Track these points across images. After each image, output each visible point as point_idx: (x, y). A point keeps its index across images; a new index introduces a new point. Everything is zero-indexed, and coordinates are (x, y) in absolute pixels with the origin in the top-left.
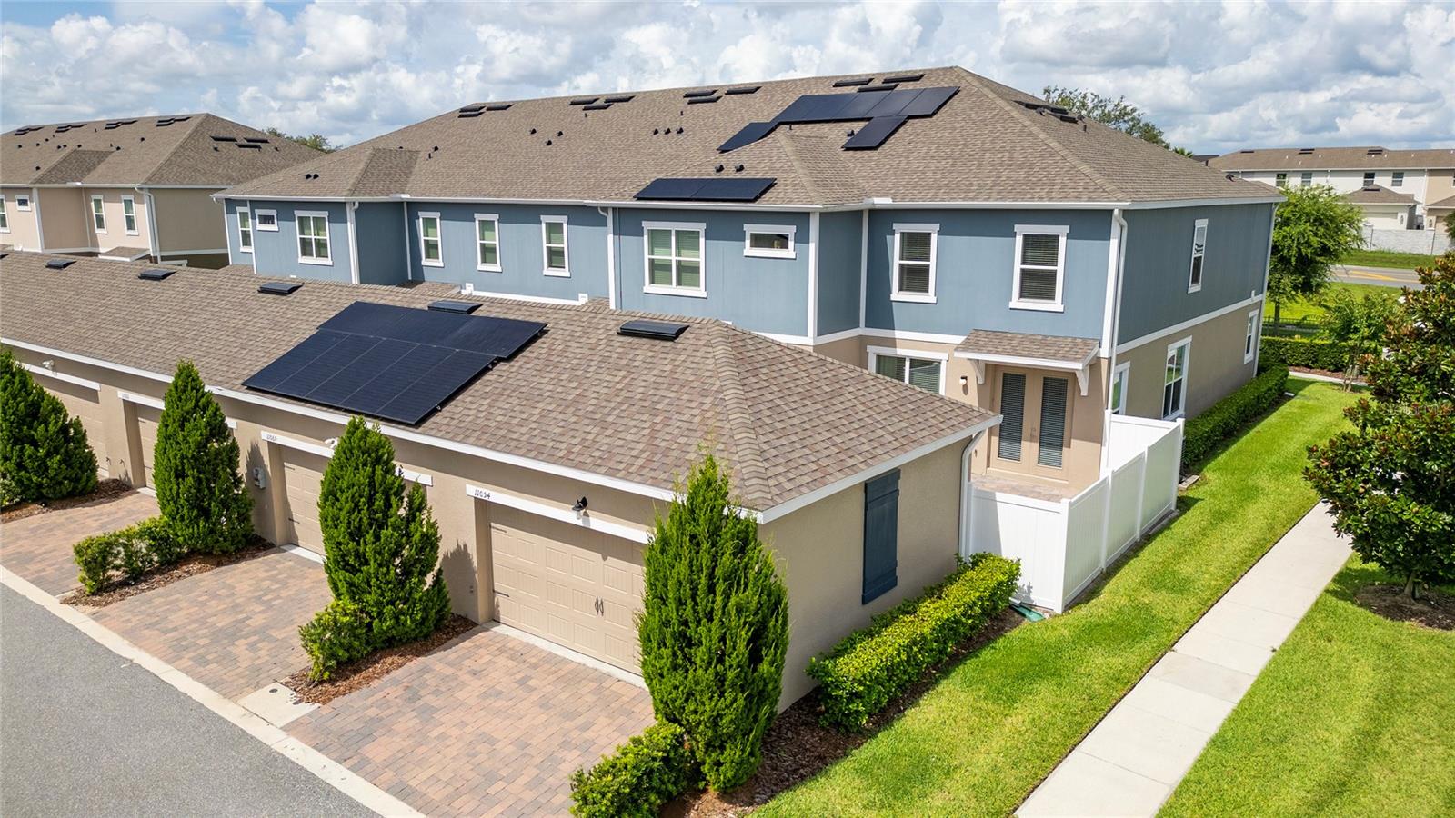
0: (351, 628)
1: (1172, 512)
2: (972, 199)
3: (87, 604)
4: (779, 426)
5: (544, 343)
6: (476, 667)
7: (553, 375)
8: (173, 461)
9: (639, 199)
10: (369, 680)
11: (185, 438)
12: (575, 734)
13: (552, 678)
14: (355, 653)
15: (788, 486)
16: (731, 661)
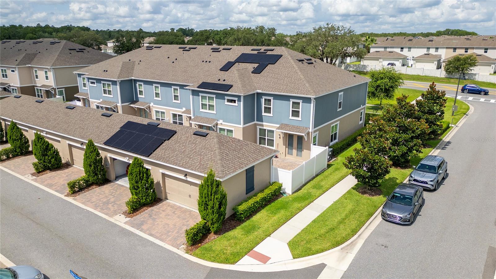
0: (136, 201)
1: (326, 168)
2: (280, 92)
3: (71, 196)
4: (227, 158)
5: (176, 136)
6: (163, 209)
7: (178, 145)
8: (89, 163)
9: (198, 88)
10: (140, 213)
11: (91, 157)
12: (185, 223)
13: (180, 211)
14: (137, 207)
15: (228, 173)
16: (215, 208)
